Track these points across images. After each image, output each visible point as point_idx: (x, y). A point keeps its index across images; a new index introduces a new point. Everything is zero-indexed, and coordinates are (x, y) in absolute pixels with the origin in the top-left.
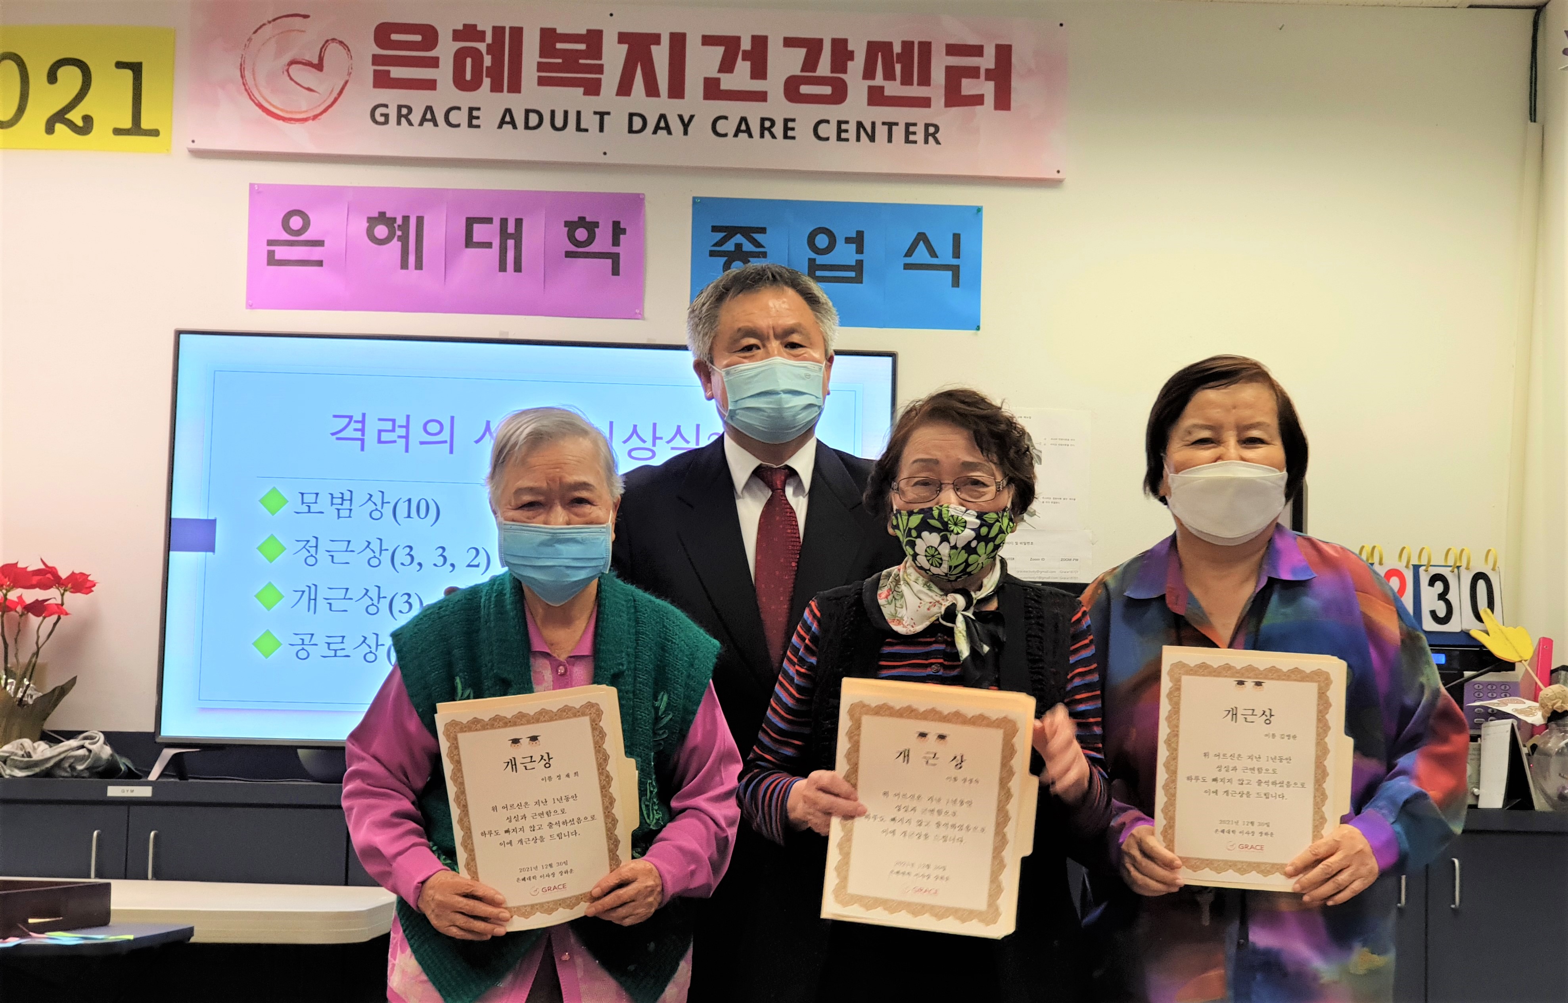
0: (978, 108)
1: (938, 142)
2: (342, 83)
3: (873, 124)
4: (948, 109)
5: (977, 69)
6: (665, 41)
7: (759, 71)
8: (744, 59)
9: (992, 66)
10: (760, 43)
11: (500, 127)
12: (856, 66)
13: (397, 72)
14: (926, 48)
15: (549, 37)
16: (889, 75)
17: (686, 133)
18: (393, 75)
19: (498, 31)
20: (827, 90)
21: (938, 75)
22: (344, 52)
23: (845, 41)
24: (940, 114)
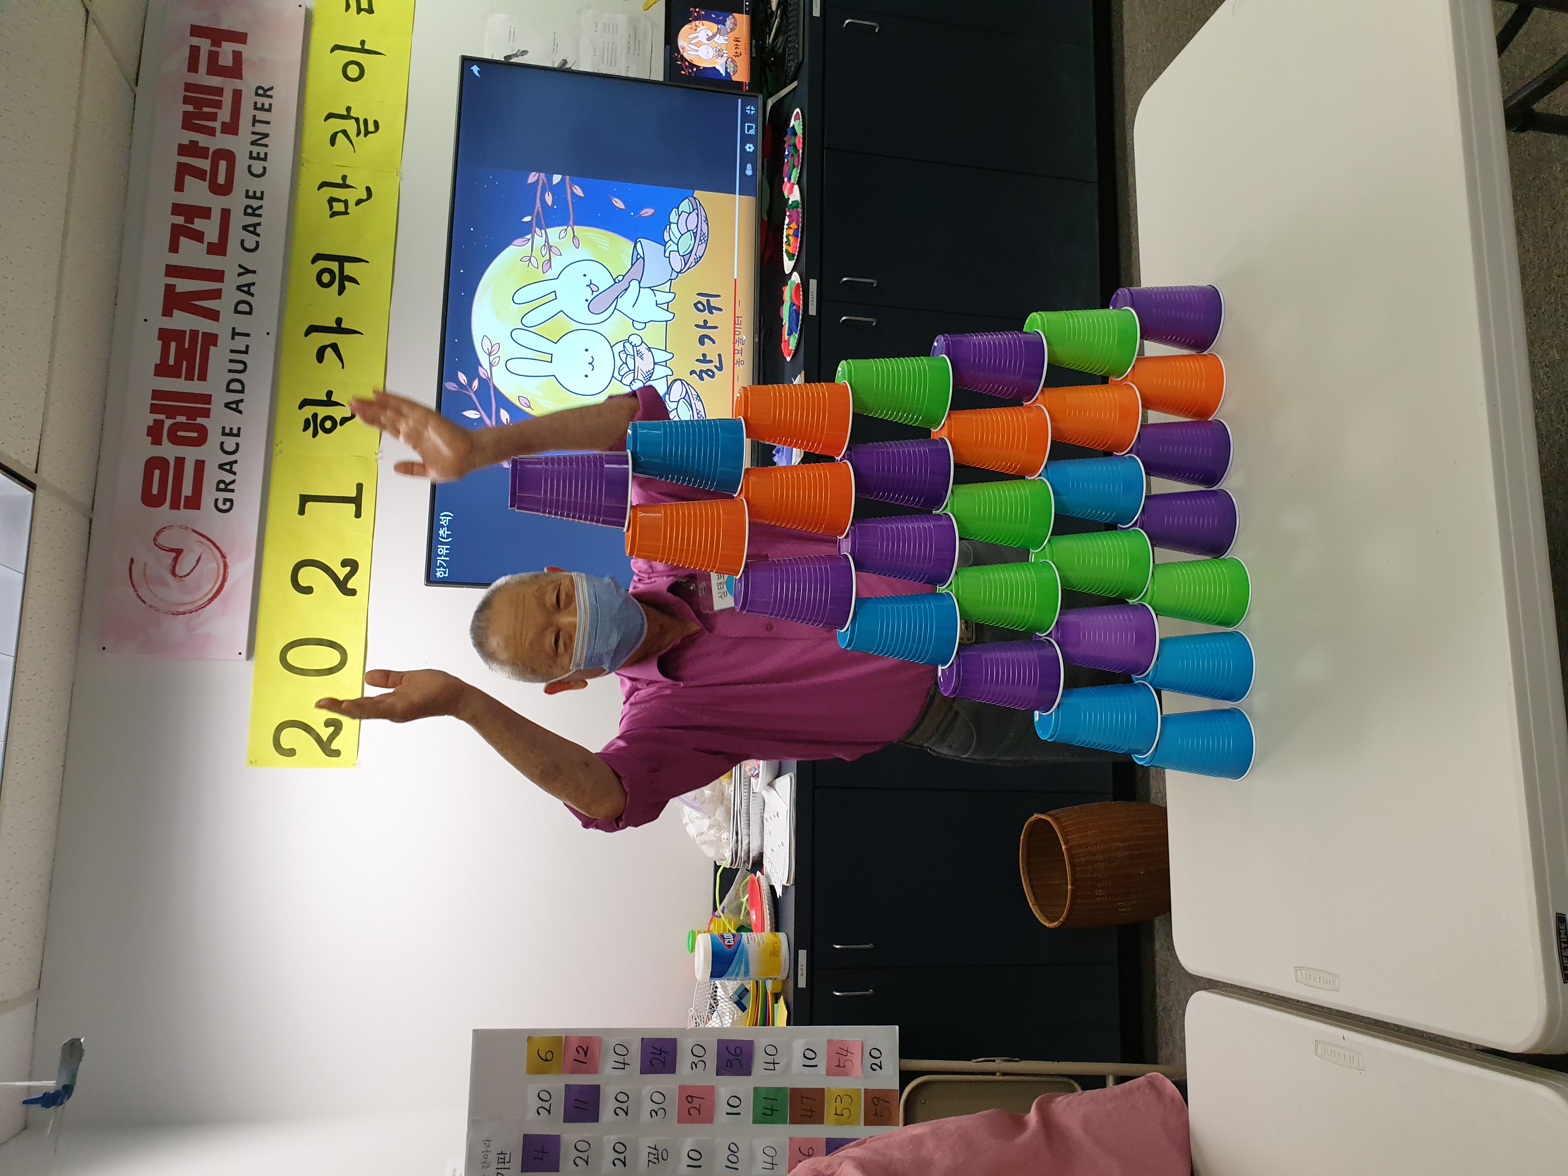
0: (244, 56)
1: (272, 88)
2: (194, 534)
3: (253, 133)
4: (243, 78)
5: (211, 52)
6: (171, 281)
7: (205, 213)
8: (192, 223)
9: (209, 41)
11: (241, 412)
12: (203, 140)
13: (187, 490)
14: (189, 87)
15: (162, 370)
16: (213, 117)
17: (254, 272)
18: (189, 494)
19: (154, 409)
20: (223, 165)
21: (215, 81)
22: (166, 532)
23: (181, 146)
24: (248, 83)
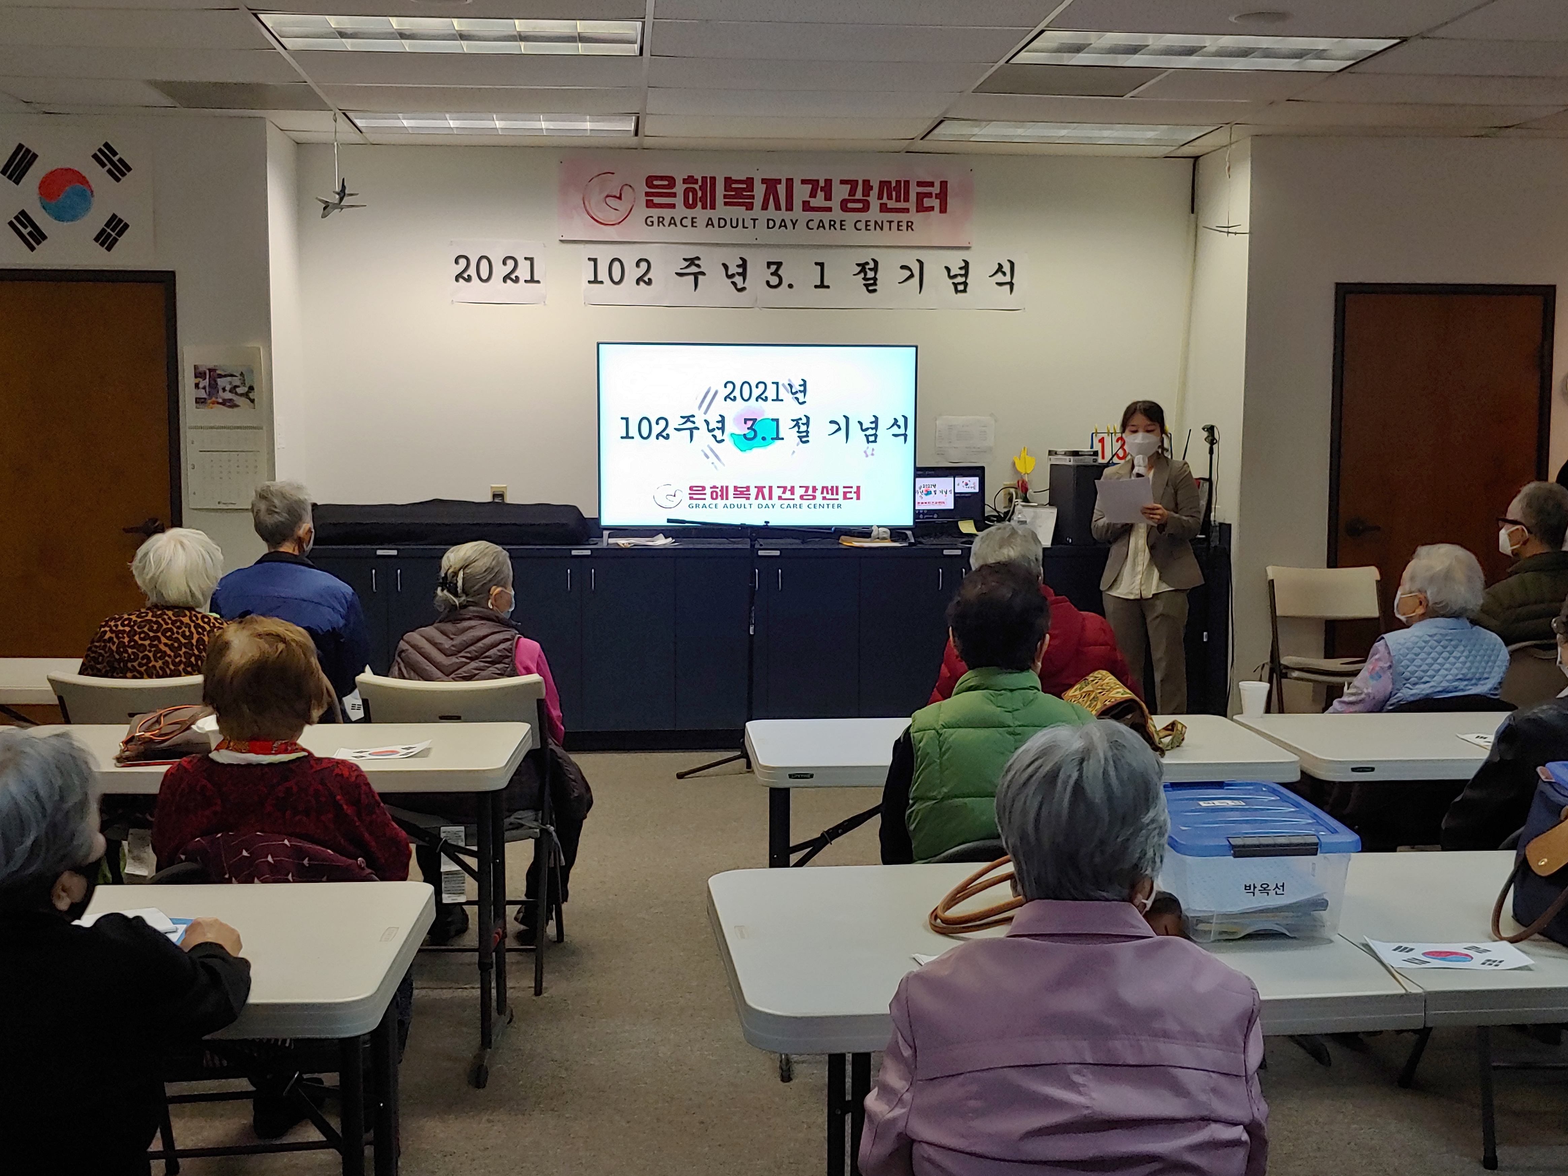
0: (932, 213)
1: (912, 230)
2: (631, 206)
3: (882, 222)
4: (918, 213)
5: (931, 193)
6: (784, 182)
7: (828, 198)
8: (821, 191)
10: (828, 182)
11: (707, 226)
12: (874, 193)
13: (657, 200)
15: (728, 180)
16: (890, 197)
17: (794, 228)
18: (655, 202)
19: (704, 179)
20: (860, 205)
21: (913, 197)
22: (631, 190)
23: (868, 181)
24: (914, 216)
